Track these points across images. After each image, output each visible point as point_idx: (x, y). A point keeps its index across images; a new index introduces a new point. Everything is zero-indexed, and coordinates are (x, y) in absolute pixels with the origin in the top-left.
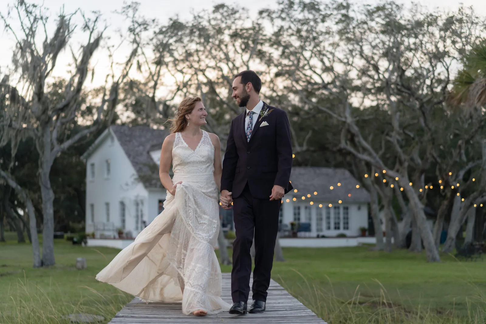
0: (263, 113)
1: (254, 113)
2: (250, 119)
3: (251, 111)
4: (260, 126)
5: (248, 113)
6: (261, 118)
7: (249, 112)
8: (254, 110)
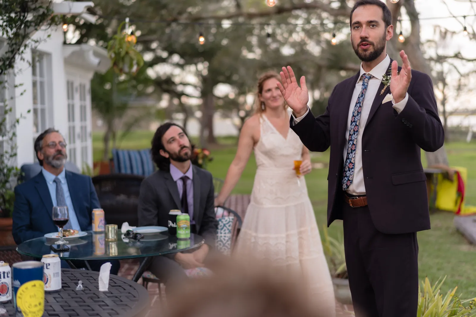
0: (387, 80)
1: (371, 77)
2: (363, 87)
3: (367, 73)
4: (383, 103)
5: (362, 76)
6: (385, 88)
7: (365, 74)
8: (373, 72)
